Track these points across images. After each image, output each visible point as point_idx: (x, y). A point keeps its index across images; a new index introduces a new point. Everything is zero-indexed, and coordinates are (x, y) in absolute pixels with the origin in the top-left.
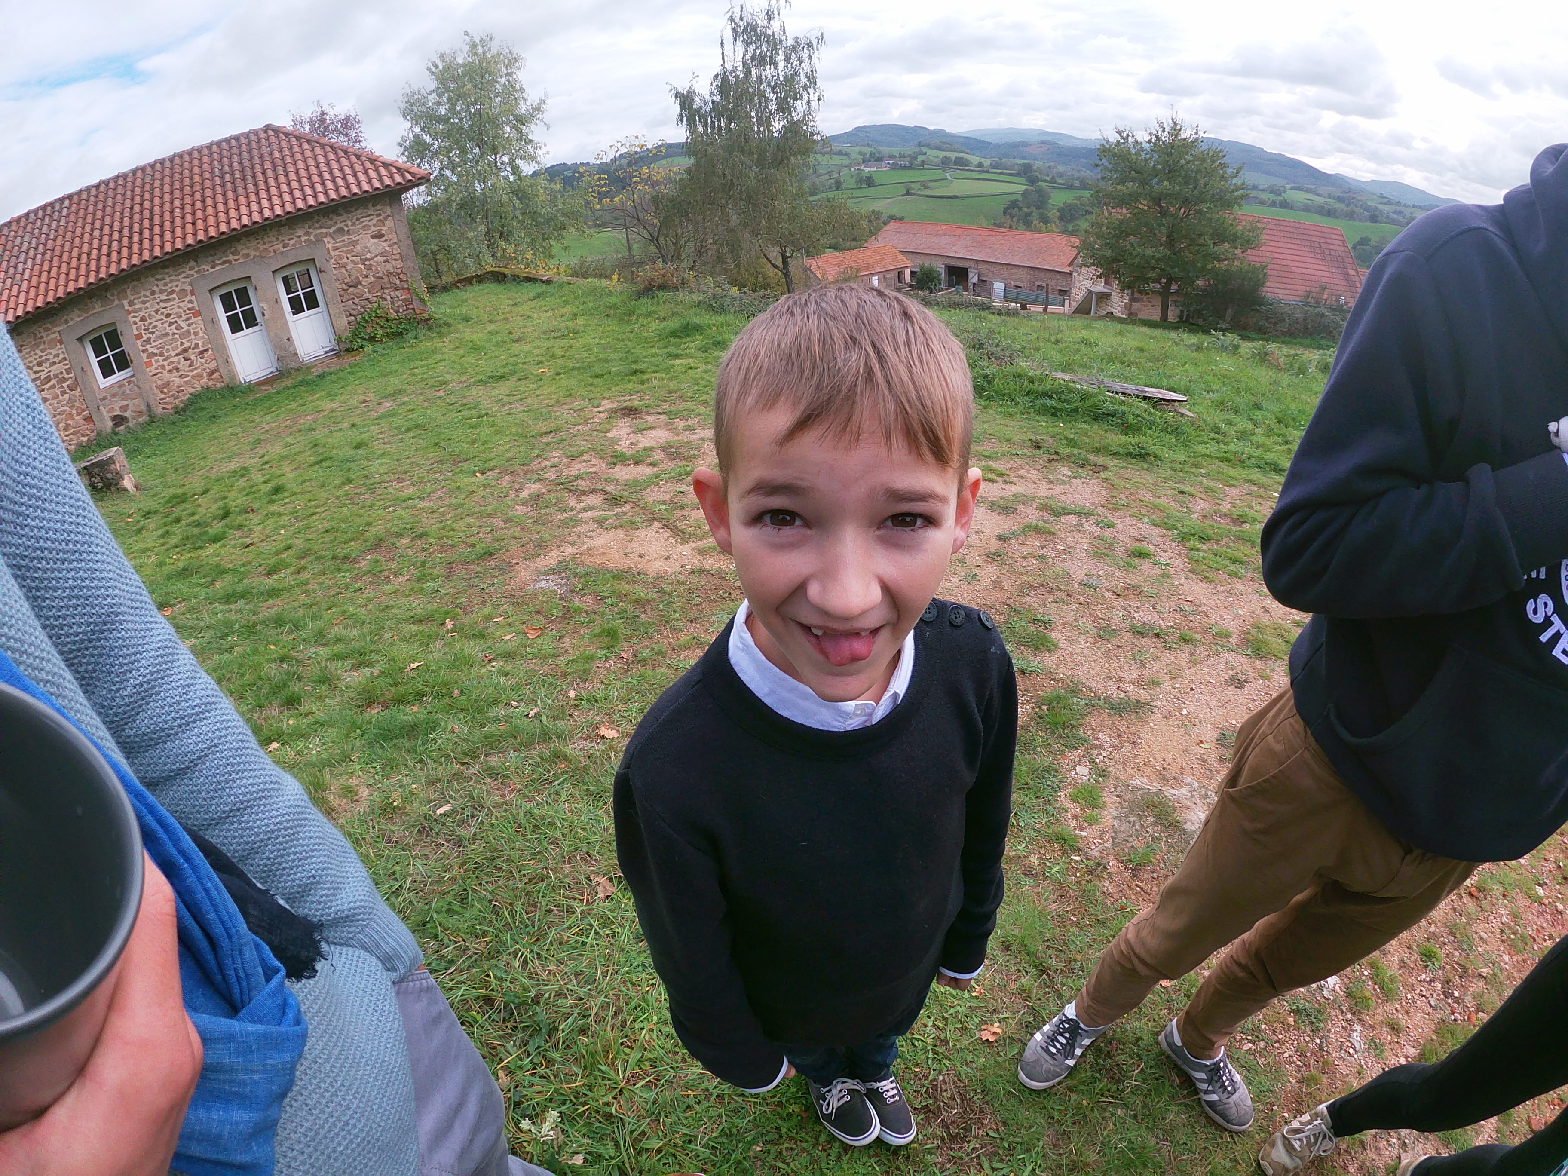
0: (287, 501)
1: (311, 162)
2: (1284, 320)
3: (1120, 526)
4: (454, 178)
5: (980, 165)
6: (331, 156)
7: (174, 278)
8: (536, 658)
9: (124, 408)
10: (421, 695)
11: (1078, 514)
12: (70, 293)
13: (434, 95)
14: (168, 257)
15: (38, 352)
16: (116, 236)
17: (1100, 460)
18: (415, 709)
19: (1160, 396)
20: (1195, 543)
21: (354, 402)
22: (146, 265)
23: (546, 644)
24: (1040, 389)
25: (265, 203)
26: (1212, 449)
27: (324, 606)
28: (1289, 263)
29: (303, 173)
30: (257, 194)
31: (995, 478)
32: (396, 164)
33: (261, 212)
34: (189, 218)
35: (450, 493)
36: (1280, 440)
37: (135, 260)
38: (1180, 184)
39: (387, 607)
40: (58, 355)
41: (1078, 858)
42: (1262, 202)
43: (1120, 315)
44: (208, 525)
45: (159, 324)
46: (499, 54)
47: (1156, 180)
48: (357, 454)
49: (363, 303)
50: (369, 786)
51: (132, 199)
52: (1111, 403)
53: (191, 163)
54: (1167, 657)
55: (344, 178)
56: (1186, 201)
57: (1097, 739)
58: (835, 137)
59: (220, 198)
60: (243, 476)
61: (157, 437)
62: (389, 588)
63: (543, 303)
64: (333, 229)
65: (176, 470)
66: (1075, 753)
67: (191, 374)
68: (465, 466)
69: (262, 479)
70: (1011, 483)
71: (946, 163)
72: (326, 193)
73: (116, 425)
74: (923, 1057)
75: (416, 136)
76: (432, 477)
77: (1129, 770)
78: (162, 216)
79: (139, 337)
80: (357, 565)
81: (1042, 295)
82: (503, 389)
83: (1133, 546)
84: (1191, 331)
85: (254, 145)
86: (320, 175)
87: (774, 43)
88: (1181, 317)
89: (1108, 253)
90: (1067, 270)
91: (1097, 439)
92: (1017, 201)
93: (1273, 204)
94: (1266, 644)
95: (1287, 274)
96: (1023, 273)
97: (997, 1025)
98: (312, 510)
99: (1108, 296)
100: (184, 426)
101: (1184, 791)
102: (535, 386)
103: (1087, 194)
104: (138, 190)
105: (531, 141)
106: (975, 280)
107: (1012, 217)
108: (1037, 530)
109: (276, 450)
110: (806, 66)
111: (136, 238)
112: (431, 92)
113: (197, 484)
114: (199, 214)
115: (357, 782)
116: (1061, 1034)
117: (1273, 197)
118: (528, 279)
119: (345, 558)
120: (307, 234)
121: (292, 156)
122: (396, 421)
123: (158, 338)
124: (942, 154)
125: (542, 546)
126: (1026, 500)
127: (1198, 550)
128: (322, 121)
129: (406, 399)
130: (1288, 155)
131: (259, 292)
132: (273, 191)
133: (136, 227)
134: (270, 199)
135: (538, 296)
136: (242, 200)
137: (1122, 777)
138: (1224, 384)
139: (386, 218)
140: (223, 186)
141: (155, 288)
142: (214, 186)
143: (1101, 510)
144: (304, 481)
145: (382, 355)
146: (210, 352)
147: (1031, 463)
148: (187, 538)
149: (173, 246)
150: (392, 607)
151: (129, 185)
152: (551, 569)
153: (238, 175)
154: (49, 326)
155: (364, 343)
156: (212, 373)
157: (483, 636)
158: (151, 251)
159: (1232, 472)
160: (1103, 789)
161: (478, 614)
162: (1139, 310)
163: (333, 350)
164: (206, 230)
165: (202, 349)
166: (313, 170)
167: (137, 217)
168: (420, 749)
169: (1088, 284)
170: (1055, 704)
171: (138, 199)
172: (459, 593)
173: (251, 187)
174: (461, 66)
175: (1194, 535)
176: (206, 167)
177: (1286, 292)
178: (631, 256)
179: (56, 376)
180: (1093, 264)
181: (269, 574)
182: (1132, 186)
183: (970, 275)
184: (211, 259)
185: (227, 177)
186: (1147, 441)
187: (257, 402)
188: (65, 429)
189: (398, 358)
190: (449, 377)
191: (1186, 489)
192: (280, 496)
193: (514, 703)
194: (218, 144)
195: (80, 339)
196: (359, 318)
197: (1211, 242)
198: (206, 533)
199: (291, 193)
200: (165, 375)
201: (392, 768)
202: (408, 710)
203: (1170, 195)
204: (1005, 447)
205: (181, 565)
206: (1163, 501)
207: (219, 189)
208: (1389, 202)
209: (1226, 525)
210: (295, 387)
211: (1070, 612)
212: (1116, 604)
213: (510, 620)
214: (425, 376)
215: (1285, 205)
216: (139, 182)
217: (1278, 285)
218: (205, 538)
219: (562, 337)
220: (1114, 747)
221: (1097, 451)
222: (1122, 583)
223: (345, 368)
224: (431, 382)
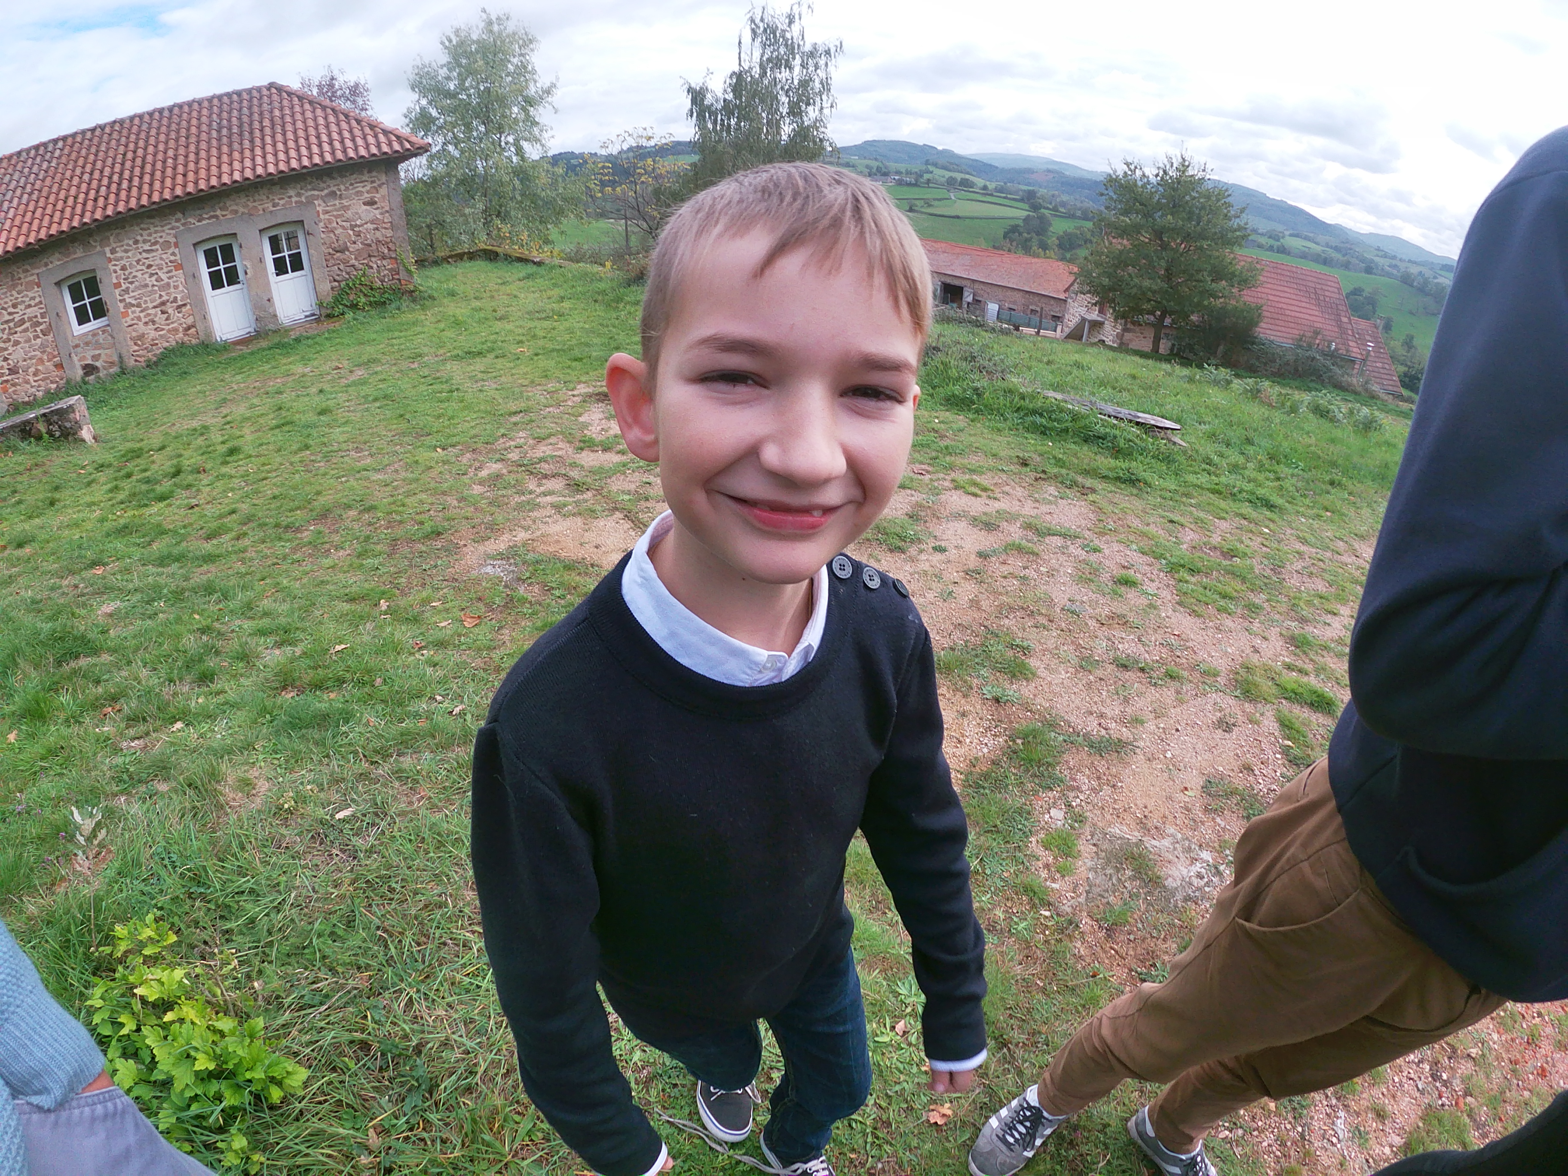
0: (241, 463)
1: (311, 123)
2: (1275, 361)
3: (1107, 552)
4: (457, 154)
5: (985, 188)
6: (332, 119)
7: (159, 228)
8: (470, 648)
9: (96, 358)
10: (341, 681)
11: (1064, 536)
12: (52, 235)
13: (445, 69)
14: (154, 207)
15: (14, 293)
16: (105, 181)
17: (1089, 482)
18: (332, 695)
19: (1153, 422)
20: (1184, 574)
21: (326, 368)
22: (132, 213)
23: (483, 634)
24: (1031, 406)
25: (259, 160)
26: (1203, 479)
27: (258, 576)
28: (1284, 306)
29: (301, 133)
30: (252, 150)
31: (979, 492)
32: (396, 132)
33: (254, 169)
34: (180, 169)
35: (408, 467)
36: (1272, 476)
37: (121, 208)
38: (1183, 219)
39: (322, 582)
40: (33, 298)
41: (1047, 914)
42: (1260, 246)
43: (1111, 343)
44: (158, 482)
45: (139, 274)
46: (514, 34)
47: (1160, 213)
48: (319, 420)
49: (348, 269)
50: (269, 779)
51: (126, 146)
52: (1103, 425)
53: (189, 114)
54: (1152, 694)
55: (342, 142)
56: (1187, 237)
57: (1075, 780)
58: (845, 149)
59: (214, 152)
60: (202, 434)
61: (126, 389)
62: (327, 562)
63: (531, 283)
64: (326, 191)
65: (139, 424)
66: (1050, 794)
67: (167, 328)
68: (428, 440)
69: (221, 439)
70: (995, 499)
71: (951, 182)
72: (322, 155)
73: (87, 374)
74: (861, 1141)
75: (423, 109)
76: (390, 449)
77: (1108, 817)
78: (153, 165)
79: (118, 285)
80: (299, 535)
81: (1036, 319)
82: (479, 364)
83: (1119, 573)
84: (1183, 365)
85: (255, 102)
86: (318, 137)
87: (792, 49)
88: (1172, 350)
89: (1106, 281)
90: (1062, 297)
91: (1086, 461)
92: (1017, 226)
93: (1271, 249)
94: (1256, 686)
95: (1280, 317)
96: (1018, 296)
97: (947, 1105)
98: (263, 475)
99: (1101, 324)
100: (154, 381)
101: (1166, 843)
102: (512, 365)
103: (1090, 225)
104: (133, 137)
105: (538, 123)
106: (970, 299)
107: (1011, 241)
108: (1020, 549)
109: (240, 410)
110: (821, 73)
111: (125, 185)
112: (442, 67)
113: (156, 441)
114: (192, 166)
115: (257, 774)
116: (1021, 1123)
117: (1271, 242)
118: (520, 260)
119: (287, 527)
120: (299, 195)
121: (293, 116)
122: (365, 390)
123: (137, 288)
124: (948, 174)
125: (494, 529)
126: (1010, 518)
127: (1187, 582)
128: (331, 86)
129: (379, 369)
130: (1289, 202)
131: (244, 250)
132: (269, 149)
133: (127, 174)
134: (264, 157)
135: (528, 277)
136: (236, 155)
137: (1100, 824)
138: (1216, 416)
139: (380, 186)
140: (219, 140)
141: (139, 238)
142: (210, 139)
143: (1087, 534)
144: (261, 445)
145: (362, 323)
146: (188, 307)
147: (1017, 480)
148: (134, 495)
149: (161, 197)
150: (328, 582)
151: (125, 132)
152: (501, 554)
153: (235, 130)
154: (29, 268)
155: (346, 310)
156: (189, 328)
157: (415, 620)
158: (139, 199)
159: (1223, 504)
160: (1079, 836)
161: (414, 598)
162: (1131, 340)
163: (313, 315)
164: (196, 183)
165: (180, 303)
166: (312, 131)
167: (128, 164)
168: (329, 742)
169: (1083, 311)
170: (1030, 739)
171: (131, 146)
172: (400, 572)
173: (247, 144)
174: (474, 42)
175: (1183, 566)
176: (204, 119)
177: (1279, 334)
178: (628, 247)
179: (30, 319)
180: (1089, 292)
181: (209, 538)
182: (1138, 218)
183: (966, 294)
184: (198, 212)
185: (225, 132)
186: (1137, 467)
187: (230, 362)
188: (35, 375)
189: (377, 328)
190: (426, 350)
191: (1176, 519)
192: (234, 458)
193: (439, 698)
194: (220, 97)
195: (58, 284)
196: (343, 284)
197: (1209, 279)
198: (153, 490)
199: (286, 152)
200: (141, 328)
201: (297, 762)
202: (325, 697)
203: (1173, 229)
204: (991, 462)
205: (122, 521)
206: (1152, 530)
207: (214, 143)
208: (1385, 256)
209: (1215, 558)
210: (270, 349)
211: (1051, 638)
212: (1099, 633)
213: (447, 606)
214: (403, 347)
215: (1282, 250)
216: (135, 129)
217: (1270, 326)
218: (151, 495)
219: (547, 318)
220: (1093, 790)
221: (1086, 473)
222: (1106, 611)
223: (323, 334)
224: (406, 353)
